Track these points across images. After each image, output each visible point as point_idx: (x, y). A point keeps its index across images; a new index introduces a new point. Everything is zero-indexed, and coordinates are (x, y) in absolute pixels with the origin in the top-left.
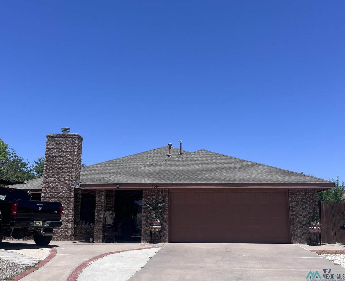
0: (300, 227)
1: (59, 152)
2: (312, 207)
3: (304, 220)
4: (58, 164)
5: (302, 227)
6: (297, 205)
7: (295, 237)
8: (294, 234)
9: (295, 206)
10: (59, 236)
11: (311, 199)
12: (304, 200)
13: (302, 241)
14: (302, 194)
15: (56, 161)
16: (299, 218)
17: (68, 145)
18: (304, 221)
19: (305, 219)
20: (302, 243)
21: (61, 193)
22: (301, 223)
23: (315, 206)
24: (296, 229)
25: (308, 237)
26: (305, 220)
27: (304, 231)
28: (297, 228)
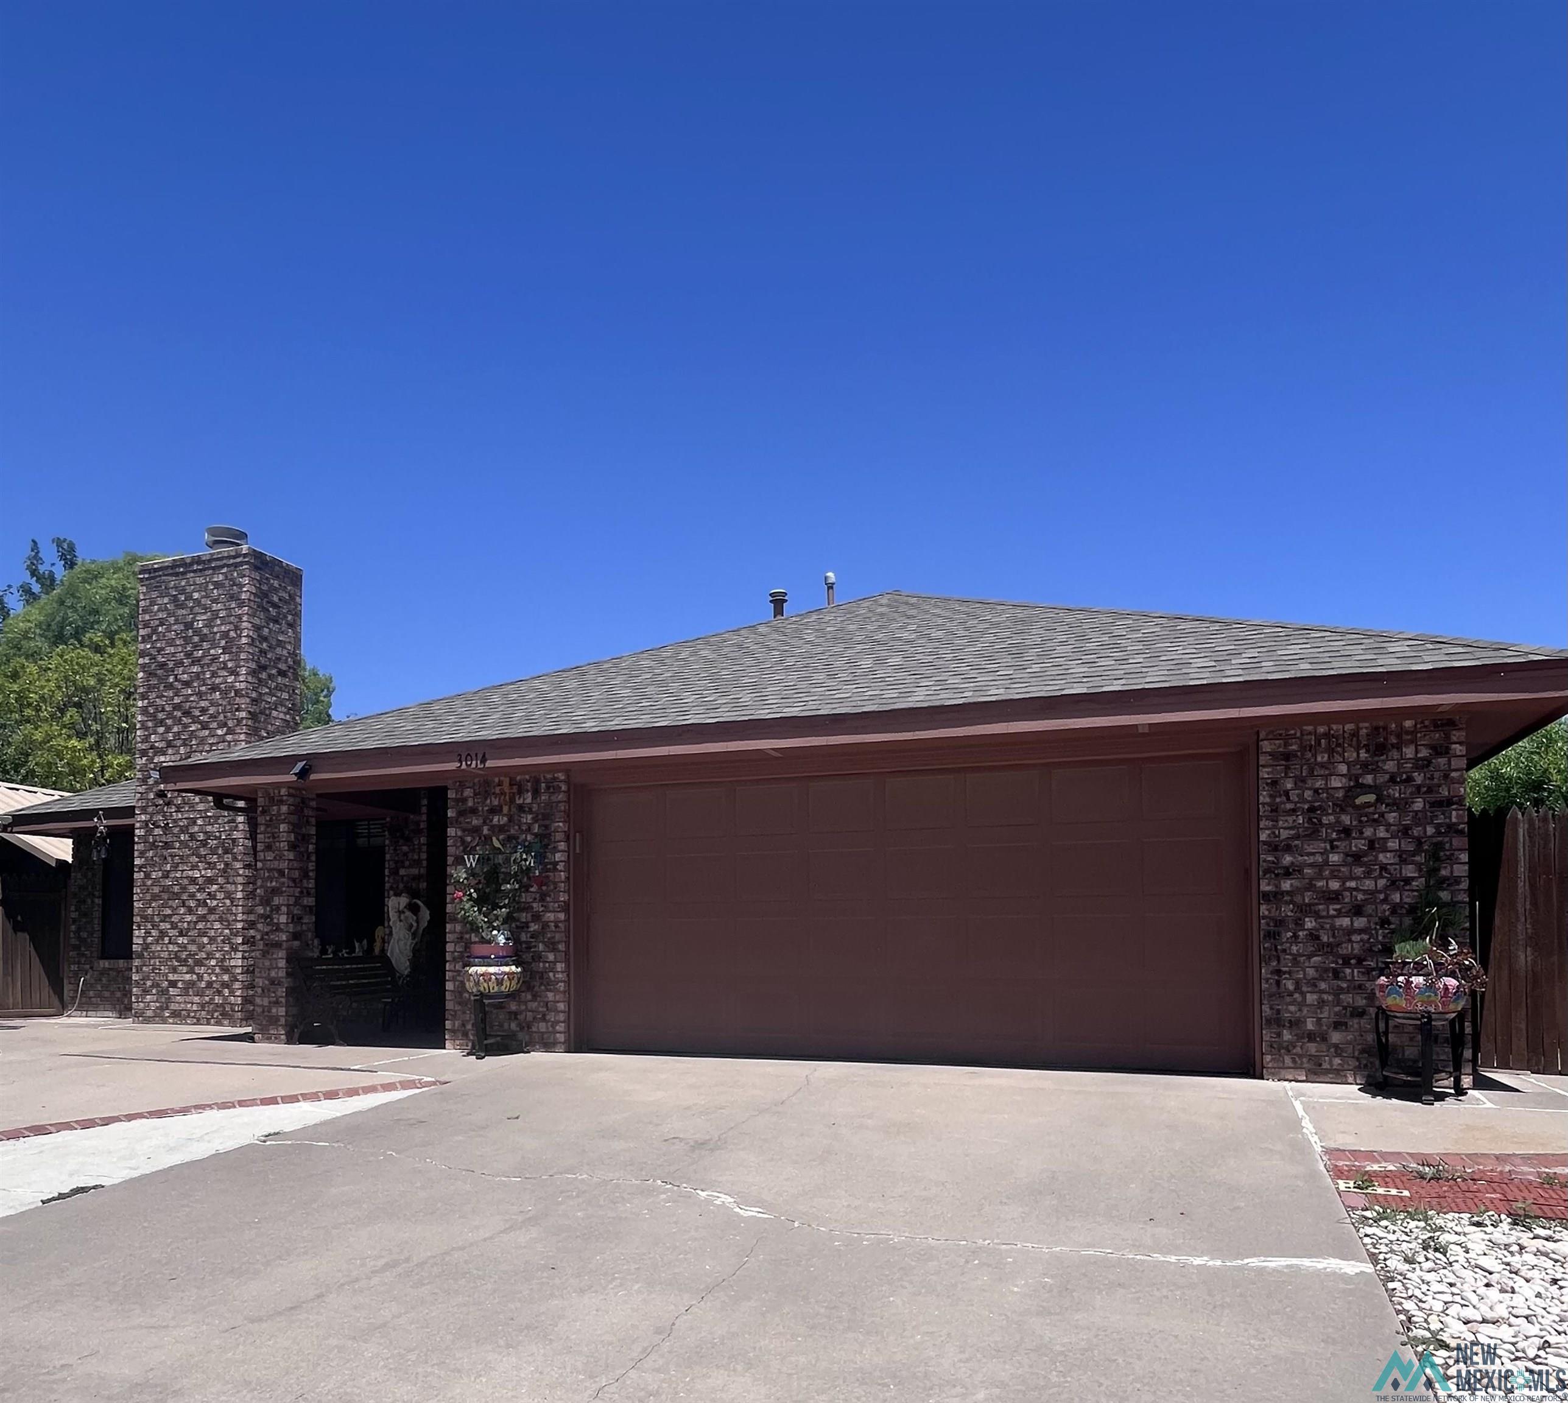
0: (1322, 971)
1: (187, 640)
2: (1419, 842)
3: (1350, 931)
4: (184, 692)
5: (1336, 974)
6: (1313, 833)
7: (1279, 1035)
8: (1276, 1021)
9: (1297, 837)
10: (202, 1006)
11: (1419, 787)
12: (1360, 800)
13: (1326, 1066)
14: (1351, 755)
15: (176, 679)
16: (1317, 915)
17: (215, 601)
18: (1356, 938)
19: (1360, 922)
20: (1327, 1072)
21: (199, 822)
22: (1329, 949)
23: (1439, 833)
24: (1290, 986)
25: (1370, 1038)
26: (1361, 931)
27: (1347, 998)
28: (1297, 984)
